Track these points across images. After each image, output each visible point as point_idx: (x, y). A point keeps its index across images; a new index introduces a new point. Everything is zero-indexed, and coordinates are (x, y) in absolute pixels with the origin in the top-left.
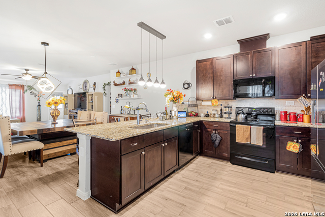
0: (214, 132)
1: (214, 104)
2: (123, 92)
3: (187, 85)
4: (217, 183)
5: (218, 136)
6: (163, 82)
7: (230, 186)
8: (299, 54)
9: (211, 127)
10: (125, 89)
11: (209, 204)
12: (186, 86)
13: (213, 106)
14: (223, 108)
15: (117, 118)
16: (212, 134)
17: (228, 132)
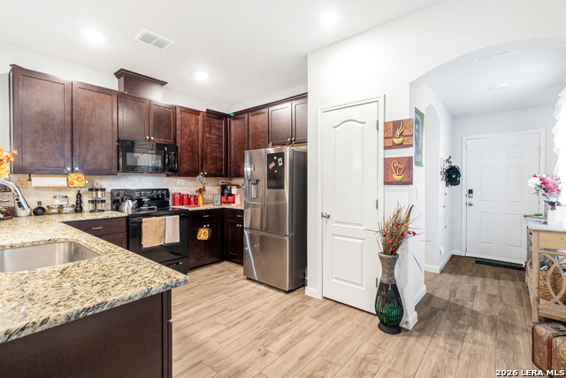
1: (76, 182)
8: (197, 123)
17: (123, 235)
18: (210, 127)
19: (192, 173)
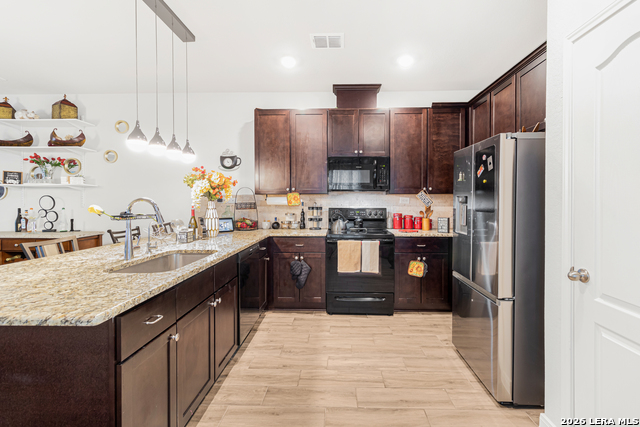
0: (297, 258)
1: (293, 201)
2: (27, 168)
3: (230, 160)
4: (323, 360)
5: (305, 266)
6: (188, 149)
7: (346, 359)
8: (419, 125)
9: (290, 249)
10: (36, 159)
11: (328, 408)
12: (228, 162)
13: (289, 206)
14: (306, 209)
15: (32, 244)
16: (293, 262)
17: (322, 255)
18: (438, 126)
19: (412, 189)
